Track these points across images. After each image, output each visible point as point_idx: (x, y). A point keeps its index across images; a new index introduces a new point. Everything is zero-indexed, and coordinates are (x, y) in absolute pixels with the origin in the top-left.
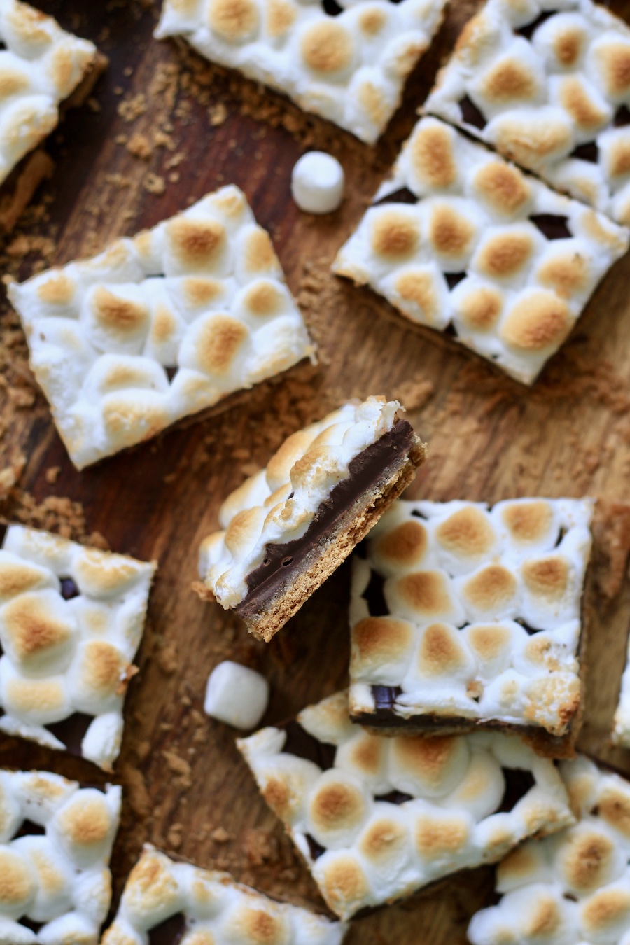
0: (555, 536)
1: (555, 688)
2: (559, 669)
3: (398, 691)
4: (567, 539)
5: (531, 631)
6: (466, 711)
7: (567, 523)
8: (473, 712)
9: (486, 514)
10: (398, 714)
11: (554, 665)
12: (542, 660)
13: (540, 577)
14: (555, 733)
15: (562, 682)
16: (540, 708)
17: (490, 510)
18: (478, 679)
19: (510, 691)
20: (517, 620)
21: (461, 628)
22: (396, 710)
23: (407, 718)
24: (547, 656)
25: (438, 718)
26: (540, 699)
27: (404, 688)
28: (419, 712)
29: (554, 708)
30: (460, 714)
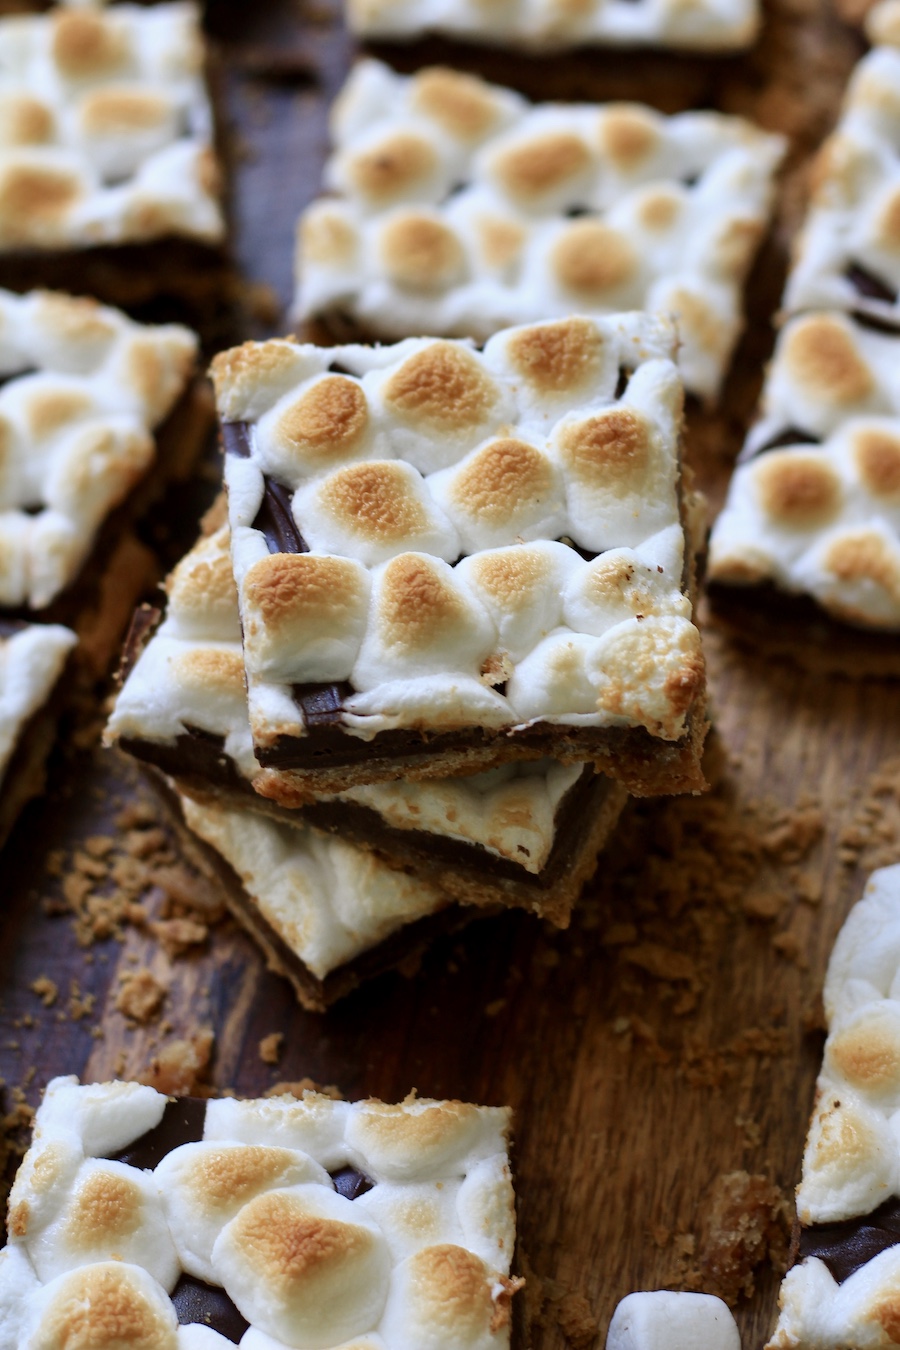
0: (613, 378)
1: (652, 648)
2: (657, 614)
3: (347, 689)
4: (635, 382)
5: (588, 555)
6: (485, 713)
7: (631, 355)
8: (497, 713)
9: (476, 355)
10: (351, 732)
11: (642, 610)
12: (621, 599)
13: (596, 447)
14: (663, 734)
15: (666, 635)
16: (630, 688)
17: (480, 349)
18: (501, 650)
19: (567, 666)
20: (558, 540)
21: (454, 565)
22: (346, 725)
23: (368, 738)
24: (629, 594)
25: (430, 734)
26: (629, 669)
27: (358, 679)
28: (393, 723)
29: (659, 684)
30: (476, 721)
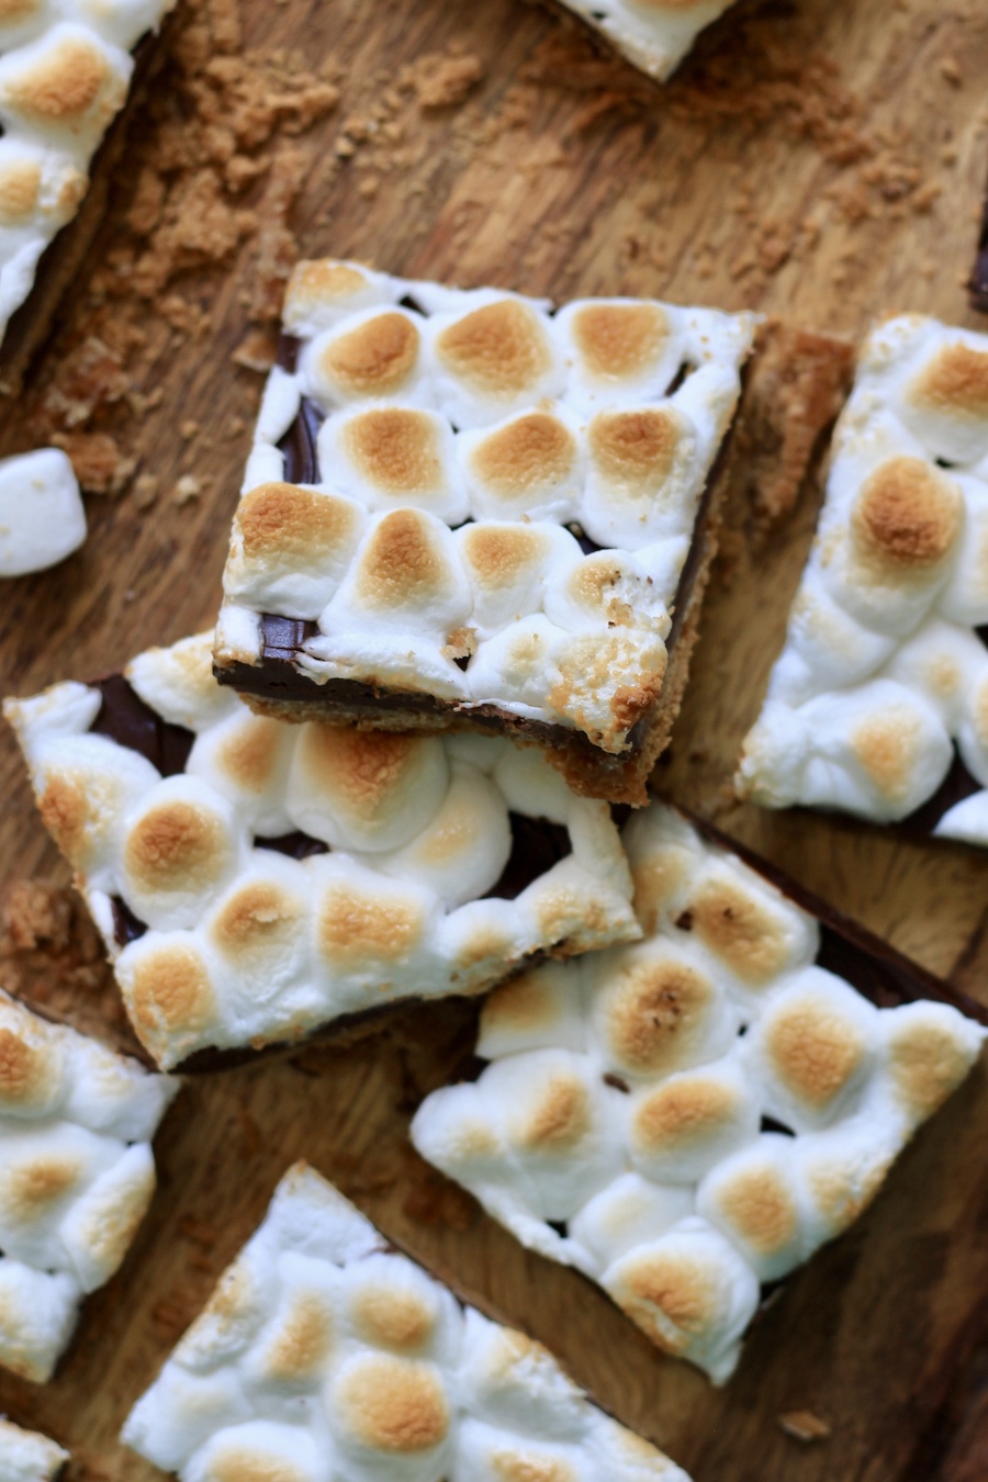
0: (670, 373)
1: (614, 657)
2: (630, 625)
3: (312, 628)
4: (692, 381)
5: (589, 544)
6: (437, 682)
7: (697, 351)
8: (450, 686)
9: (544, 320)
10: (304, 673)
11: (620, 615)
12: (600, 600)
13: (621, 443)
14: (603, 744)
15: (629, 647)
16: (578, 692)
17: (552, 314)
18: (472, 624)
19: (526, 654)
20: (567, 526)
21: (454, 528)
22: (299, 664)
23: (321, 682)
24: (610, 595)
25: (383, 691)
26: (582, 674)
27: (324, 624)
28: (346, 673)
29: (606, 694)
30: (425, 688)
